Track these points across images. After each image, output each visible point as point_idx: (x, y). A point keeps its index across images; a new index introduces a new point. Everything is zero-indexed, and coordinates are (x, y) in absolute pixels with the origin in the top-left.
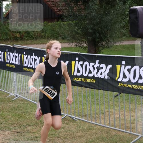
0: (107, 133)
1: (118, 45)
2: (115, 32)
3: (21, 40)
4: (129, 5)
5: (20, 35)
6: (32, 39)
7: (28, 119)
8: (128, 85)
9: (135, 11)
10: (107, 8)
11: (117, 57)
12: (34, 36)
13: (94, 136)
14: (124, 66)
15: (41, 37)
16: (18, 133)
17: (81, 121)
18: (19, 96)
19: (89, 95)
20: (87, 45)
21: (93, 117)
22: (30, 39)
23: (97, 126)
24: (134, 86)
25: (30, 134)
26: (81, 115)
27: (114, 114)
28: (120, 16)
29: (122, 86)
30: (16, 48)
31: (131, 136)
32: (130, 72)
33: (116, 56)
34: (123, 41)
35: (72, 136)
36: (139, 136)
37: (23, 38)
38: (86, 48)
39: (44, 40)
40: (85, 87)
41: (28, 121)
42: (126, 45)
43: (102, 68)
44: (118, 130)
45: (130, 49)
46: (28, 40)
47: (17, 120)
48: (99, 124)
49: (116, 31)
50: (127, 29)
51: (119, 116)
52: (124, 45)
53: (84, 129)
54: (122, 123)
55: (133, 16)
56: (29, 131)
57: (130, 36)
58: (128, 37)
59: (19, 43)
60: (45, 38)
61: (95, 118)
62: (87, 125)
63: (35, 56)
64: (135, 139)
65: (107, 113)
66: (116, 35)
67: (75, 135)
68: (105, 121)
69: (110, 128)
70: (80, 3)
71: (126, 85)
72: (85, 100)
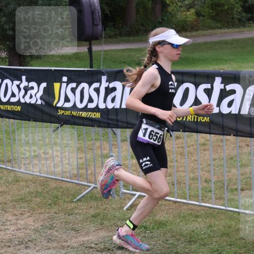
0: (44, 185)
8: (73, 113)
11: (54, 70)
14: (65, 84)
17: (4, 170)
20: (7, 54)
23: (28, 175)
24: (82, 114)
26: (2, 161)
27: (53, 157)
29: (63, 113)
31: (79, 187)
32: (74, 93)
33: (53, 68)
36: (90, 186)
38: (5, 60)
40: (6, 117)
43: (33, 88)
44: (59, 180)
45: (72, 59)
48: (32, 173)
51: (60, 159)
53: (8, 182)
61: (24, 164)
62: (12, 175)
64: (84, 191)
69: (48, 178)
71: (70, 112)
72: (8, 138)
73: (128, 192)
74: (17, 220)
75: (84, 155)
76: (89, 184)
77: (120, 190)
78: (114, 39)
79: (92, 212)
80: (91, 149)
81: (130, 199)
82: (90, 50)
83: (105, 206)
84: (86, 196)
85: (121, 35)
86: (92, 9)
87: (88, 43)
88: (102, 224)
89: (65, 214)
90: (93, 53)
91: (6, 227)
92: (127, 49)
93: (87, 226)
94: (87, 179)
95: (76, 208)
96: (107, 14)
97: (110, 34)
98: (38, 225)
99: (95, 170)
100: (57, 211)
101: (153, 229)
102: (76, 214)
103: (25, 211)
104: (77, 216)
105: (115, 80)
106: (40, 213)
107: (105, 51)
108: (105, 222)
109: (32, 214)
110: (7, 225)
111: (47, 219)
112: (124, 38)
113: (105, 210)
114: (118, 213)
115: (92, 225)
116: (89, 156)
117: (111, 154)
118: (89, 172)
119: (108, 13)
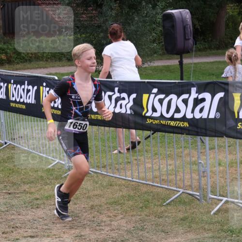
0: (136, 189)
1: (147, 66)
2: (142, 48)
3: (8, 63)
4: (162, 9)
5: (7, 56)
6: (24, 62)
7: (23, 175)
8: (161, 121)
9: (171, 16)
10: (131, 14)
11: (148, 82)
12: (27, 57)
13: (117, 194)
14: (154, 95)
15: (37, 59)
16: (10, 194)
17: (99, 175)
18: (9, 143)
19: (109, 137)
21: (115, 168)
22: (21, 62)
23: (121, 180)
24: (170, 123)
25: (27, 195)
26: (98, 167)
27: (145, 163)
28: (149, 25)
29: (152, 122)
30: (3, 75)
31: (168, 192)
32: (161, 104)
33: (146, 81)
34: (154, 60)
35: (87, 195)
36: (179, 191)
37: (11, 61)
39: (41, 62)
41: (23, 178)
42: (158, 66)
43: (124, 99)
44: (150, 185)
45: (164, 71)
46: (18, 63)
47: (8, 176)
48: (124, 178)
49: (144, 47)
50: (159, 43)
51: (151, 165)
52: (155, 67)
53: (102, 186)
54: (156, 175)
55: (168, 24)
56: (25, 191)
57: (164, 54)
58: (160, 55)
59: (6, 68)
60: (42, 60)
61: (118, 170)
62: (107, 179)
63: (28, 85)
64: (173, 196)
65: (135, 162)
66: (144, 52)
67: (91, 194)
68: (132, 173)
69: (139, 183)
70: (91, 8)
71: (158, 121)
72: (103, 146)
73: (216, 197)
74: (111, 221)
75: (174, 162)
76: (178, 189)
77: (207, 195)
78: (204, 53)
79: (181, 215)
80: (181, 157)
81: (217, 204)
82: (181, 63)
83: (193, 210)
84: (175, 200)
85: (210, 48)
86: (185, 25)
87: (179, 56)
88: (190, 227)
89: (155, 217)
90: (184, 66)
91: (101, 228)
92: (216, 62)
93: (176, 229)
94: (176, 184)
95: (166, 211)
96: (198, 29)
97: (199, 48)
98: (130, 227)
99: (184, 176)
100: (148, 214)
101: (239, 233)
102: (166, 217)
103: (118, 213)
104: (167, 219)
105: (204, 91)
106: (132, 216)
107: (195, 64)
108: (193, 225)
109: (125, 216)
110: (102, 226)
111: (138, 221)
112: (213, 52)
113: (193, 214)
114: (205, 217)
115: (181, 228)
116: (178, 162)
117: (200, 161)
118: (178, 177)
119: (199, 27)
